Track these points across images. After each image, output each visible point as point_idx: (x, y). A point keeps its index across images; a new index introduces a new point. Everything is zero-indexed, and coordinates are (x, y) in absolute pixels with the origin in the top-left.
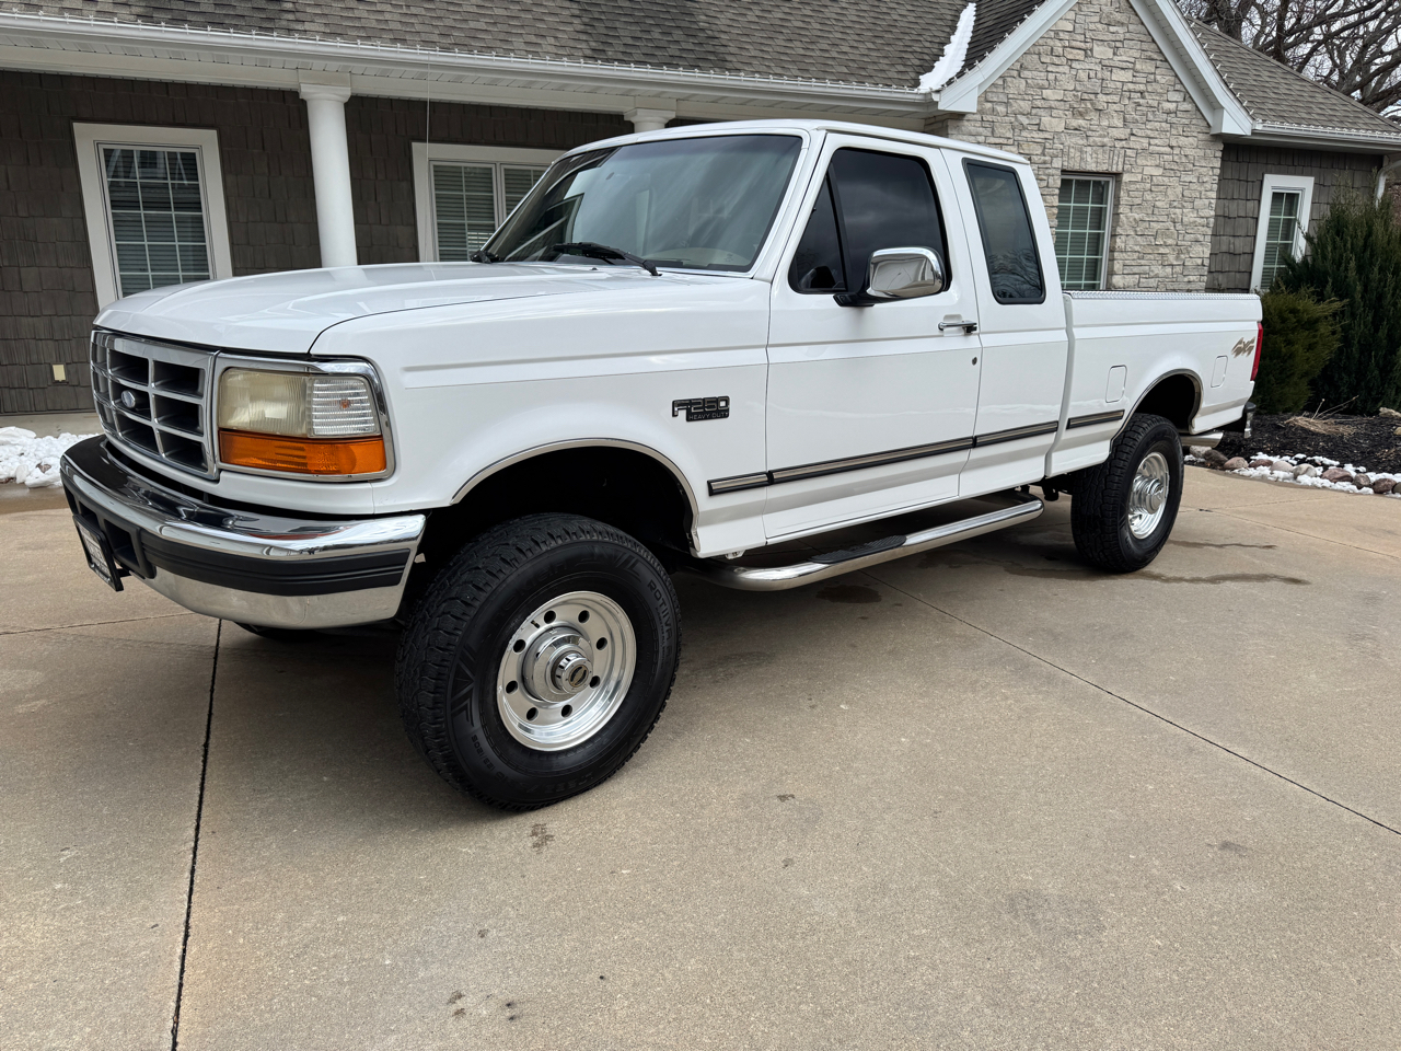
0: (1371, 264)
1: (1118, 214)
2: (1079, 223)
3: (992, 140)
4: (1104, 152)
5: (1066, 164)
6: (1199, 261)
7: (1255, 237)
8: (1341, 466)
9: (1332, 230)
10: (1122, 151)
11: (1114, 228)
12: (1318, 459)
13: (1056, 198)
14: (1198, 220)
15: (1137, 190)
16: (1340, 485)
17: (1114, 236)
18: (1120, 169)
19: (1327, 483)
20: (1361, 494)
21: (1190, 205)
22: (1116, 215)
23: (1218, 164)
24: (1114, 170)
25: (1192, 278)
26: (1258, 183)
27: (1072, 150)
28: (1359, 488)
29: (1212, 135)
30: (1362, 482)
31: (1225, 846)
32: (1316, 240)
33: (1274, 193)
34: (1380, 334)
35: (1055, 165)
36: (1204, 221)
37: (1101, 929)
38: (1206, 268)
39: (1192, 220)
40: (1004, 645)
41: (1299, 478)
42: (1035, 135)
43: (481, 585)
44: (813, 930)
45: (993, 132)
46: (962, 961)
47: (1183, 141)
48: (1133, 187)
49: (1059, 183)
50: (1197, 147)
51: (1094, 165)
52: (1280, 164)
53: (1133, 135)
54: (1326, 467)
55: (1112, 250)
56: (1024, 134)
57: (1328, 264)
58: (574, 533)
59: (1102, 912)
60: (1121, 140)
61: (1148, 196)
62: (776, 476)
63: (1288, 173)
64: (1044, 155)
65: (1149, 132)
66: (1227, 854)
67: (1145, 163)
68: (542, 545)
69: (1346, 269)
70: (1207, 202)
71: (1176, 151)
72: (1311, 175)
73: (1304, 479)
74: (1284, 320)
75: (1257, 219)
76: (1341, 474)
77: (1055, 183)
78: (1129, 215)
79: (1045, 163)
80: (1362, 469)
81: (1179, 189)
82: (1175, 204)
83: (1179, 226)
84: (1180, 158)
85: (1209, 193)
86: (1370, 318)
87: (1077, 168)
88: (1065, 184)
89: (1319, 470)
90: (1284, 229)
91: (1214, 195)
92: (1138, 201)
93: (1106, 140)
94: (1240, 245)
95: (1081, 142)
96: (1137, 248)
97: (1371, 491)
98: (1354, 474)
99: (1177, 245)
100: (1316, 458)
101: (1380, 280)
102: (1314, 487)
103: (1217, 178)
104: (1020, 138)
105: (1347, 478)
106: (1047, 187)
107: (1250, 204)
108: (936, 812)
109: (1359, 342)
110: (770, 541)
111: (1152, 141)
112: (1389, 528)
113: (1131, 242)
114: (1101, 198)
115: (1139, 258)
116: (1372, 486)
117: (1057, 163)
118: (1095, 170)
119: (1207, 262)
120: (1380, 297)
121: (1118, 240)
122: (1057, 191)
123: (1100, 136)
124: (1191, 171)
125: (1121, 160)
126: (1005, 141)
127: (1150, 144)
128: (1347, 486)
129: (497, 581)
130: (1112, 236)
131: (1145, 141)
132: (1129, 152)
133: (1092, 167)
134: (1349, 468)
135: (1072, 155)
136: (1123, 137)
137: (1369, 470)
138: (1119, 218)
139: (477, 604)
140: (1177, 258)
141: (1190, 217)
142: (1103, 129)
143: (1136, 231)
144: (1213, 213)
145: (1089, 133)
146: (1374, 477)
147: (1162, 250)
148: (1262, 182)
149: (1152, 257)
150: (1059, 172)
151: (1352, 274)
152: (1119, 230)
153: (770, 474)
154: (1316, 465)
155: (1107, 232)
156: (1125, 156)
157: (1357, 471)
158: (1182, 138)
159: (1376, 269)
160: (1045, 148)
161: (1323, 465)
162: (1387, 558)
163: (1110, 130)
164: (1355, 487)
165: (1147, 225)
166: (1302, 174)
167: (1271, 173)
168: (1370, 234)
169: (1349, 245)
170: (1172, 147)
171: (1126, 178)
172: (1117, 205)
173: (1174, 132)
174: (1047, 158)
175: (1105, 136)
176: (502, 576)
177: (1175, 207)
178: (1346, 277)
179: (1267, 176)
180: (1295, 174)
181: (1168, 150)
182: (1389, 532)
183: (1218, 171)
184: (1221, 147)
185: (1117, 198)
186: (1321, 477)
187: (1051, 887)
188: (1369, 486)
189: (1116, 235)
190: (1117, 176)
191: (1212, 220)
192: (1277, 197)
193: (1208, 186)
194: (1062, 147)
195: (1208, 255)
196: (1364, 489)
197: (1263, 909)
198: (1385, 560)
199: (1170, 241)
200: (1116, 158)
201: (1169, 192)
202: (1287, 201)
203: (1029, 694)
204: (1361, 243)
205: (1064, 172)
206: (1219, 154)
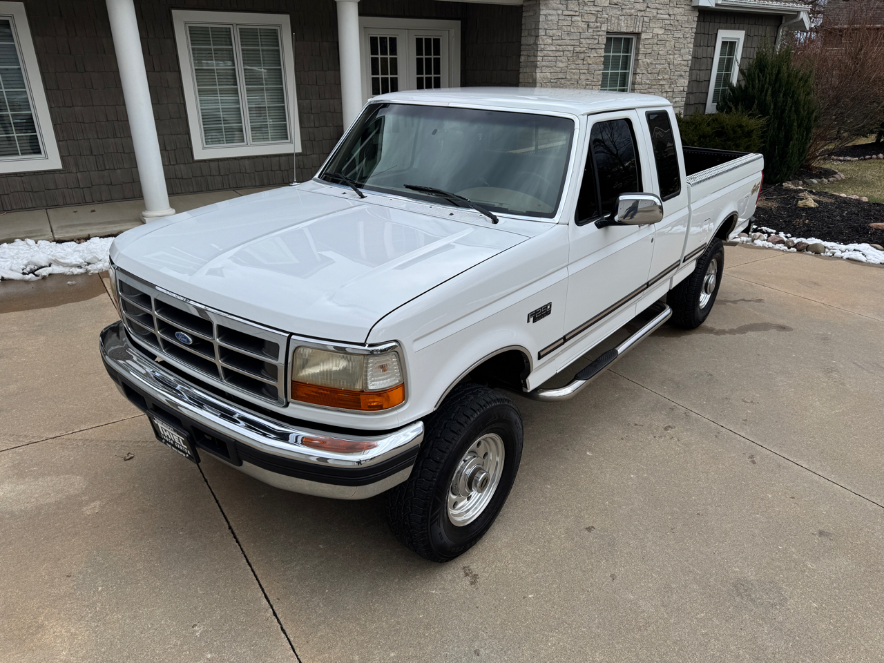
0: (779, 91)
1: (638, 60)
2: (615, 67)
3: (566, 13)
4: (631, 19)
5: (609, 28)
6: (682, 89)
7: (711, 70)
8: (777, 233)
9: (757, 69)
10: (642, 19)
11: (635, 69)
12: (764, 228)
13: (603, 50)
14: (682, 62)
15: (649, 44)
16: (778, 246)
17: (635, 74)
18: (640, 30)
19: (770, 245)
20: (790, 252)
21: (678, 53)
22: (637, 60)
23: (695, 25)
24: (637, 31)
25: (677, 99)
26: (715, 35)
27: (613, 19)
28: (789, 248)
29: (693, 7)
30: (790, 244)
31: (821, 533)
32: (747, 74)
33: (723, 42)
34: (780, 135)
35: (603, 29)
36: (685, 63)
37: (785, 600)
38: (685, 93)
39: (679, 62)
40: (654, 395)
41: (755, 241)
42: (592, 9)
43: (444, 450)
44: (647, 623)
45: (567, 7)
46: (729, 632)
47: (677, 11)
48: (647, 42)
49: (605, 40)
50: (684, 15)
51: (625, 28)
52: (727, 23)
53: (648, 7)
54: (769, 234)
55: (634, 84)
56: (585, 8)
57: (755, 91)
58: (484, 406)
59: (782, 588)
60: (641, 11)
61: (655, 48)
62: (567, 338)
63: (731, 29)
64: (597, 22)
65: (657, 5)
66: (824, 539)
67: (654, 26)
68: (471, 418)
69: (766, 95)
70: (687, 50)
71: (672, 18)
72: (743, 30)
73: (759, 243)
74: (735, 132)
75: (713, 59)
76: (778, 239)
77: (603, 41)
78: (644, 59)
79: (597, 27)
80: (789, 235)
81: (673, 43)
82: (670, 52)
83: (672, 67)
84: (674, 22)
85: (689, 45)
86: (776, 125)
87: (615, 30)
88: (609, 40)
89: (765, 236)
90: (726, 65)
91: (692, 46)
92: (649, 51)
93: (633, 11)
94: (702, 75)
95: (618, 13)
96: (648, 82)
97: (795, 250)
98: (785, 239)
99: (670, 79)
100: (763, 228)
101: (783, 101)
102: (764, 248)
103: (693, 34)
104: (583, 11)
105: (781, 242)
106: (598, 43)
107: (709, 49)
108: (672, 529)
109: (770, 140)
110: (558, 372)
111: (660, 12)
112: (816, 280)
113: (644, 78)
114: (627, 50)
115: (649, 88)
116: (795, 246)
117: (604, 28)
118: (625, 31)
119: (686, 89)
120: (783, 111)
121: (637, 77)
122: (604, 46)
123: (629, 9)
124: (680, 30)
125: (641, 24)
126: (574, 13)
127: (657, 13)
128: (781, 246)
129: (452, 445)
130: (634, 74)
131: (655, 11)
132: (646, 19)
133: (624, 30)
134: (782, 235)
135: (613, 22)
136: (643, 9)
137: (793, 236)
138: (638, 62)
139: (443, 461)
140: (670, 87)
141: (678, 60)
142: (632, 4)
143: (647, 71)
144: (690, 57)
145: (623, 7)
146: (796, 240)
147: (662, 83)
148: (717, 35)
149: (656, 87)
150: (605, 33)
151: (769, 98)
152: (638, 71)
153: (564, 337)
154: (764, 233)
155: (631, 71)
156: (643, 22)
157: (786, 237)
158: (676, 9)
159: (781, 95)
160: (597, 17)
161: (767, 232)
162: (822, 305)
163: (635, 4)
164: (786, 248)
165: (653, 66)
166: (739, 29)
167: (722, 29)
168: (779, 72)
169: (768, 79)
170: (670, 15)
171: (643, 36)
172: (637, 54)
173: (671, 5)
174: (599, 24)
175: (632, 9)
176: (454, 442)
177: (670, 54)
178: (765, 100)
179: (719, 31)
180: (734, 29)
181: (667, 17)
182: (815, 283)
183: (694, 30)
184: (697, 14)
185: (637, 49)
186: (767, 240)
187: (751, 575)
188: (793, 247)
189: (636, 74)
190: (638, 35)
191: (690, 62)
192: (724, 43)
193: (689, 40)
194: (607, 16)
195: (686, 84)
196: (792, 249)
197: (854, 575)
198: (820, 307)
199: (666, 77)
200: (638, 23)
201: (667, 45)
202: (729, 46)
203: (682, 432)
204: (774, 78)
205: (608, 33)
206: (696, 19)
